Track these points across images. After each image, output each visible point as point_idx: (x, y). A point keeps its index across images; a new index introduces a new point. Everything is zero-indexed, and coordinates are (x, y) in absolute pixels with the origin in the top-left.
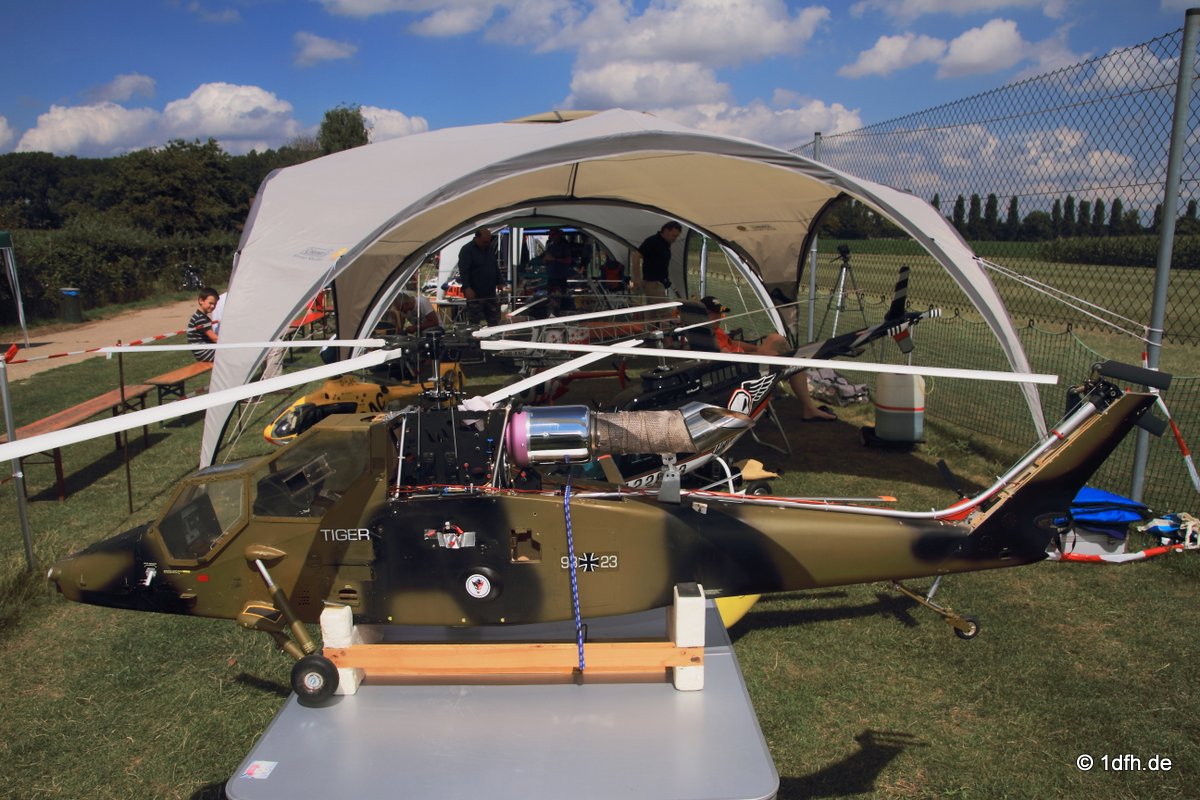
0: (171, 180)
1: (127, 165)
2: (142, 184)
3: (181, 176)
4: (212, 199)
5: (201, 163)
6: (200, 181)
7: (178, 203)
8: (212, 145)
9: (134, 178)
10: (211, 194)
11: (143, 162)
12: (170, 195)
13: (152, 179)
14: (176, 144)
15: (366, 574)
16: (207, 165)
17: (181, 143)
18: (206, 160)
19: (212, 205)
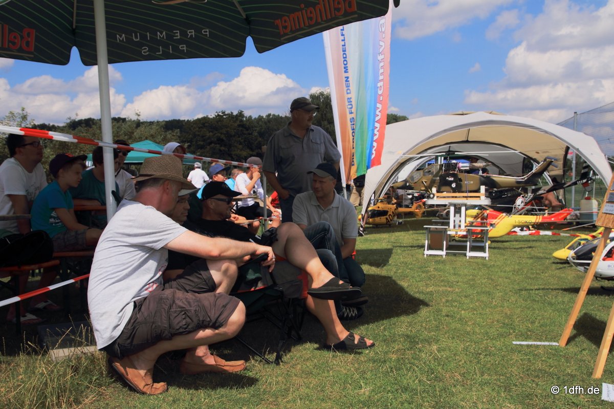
0: (219, 135)
1: (195, 126)
2: (203, 137)
3: (225, 132)
4: (241, 146)
5: (236, 125)
6: (234, 136)
7: (223, 148)
8: (241, 114)
9: (199, 133)
10: (241, 144)
11: (203, 124)
12: (218, 144)
13: (209, 134)
14: (221, 114)
15: (438, 184)
16: (239, 126)
17: (223, 113)
18: (238, 123)
19: (241, 150)
